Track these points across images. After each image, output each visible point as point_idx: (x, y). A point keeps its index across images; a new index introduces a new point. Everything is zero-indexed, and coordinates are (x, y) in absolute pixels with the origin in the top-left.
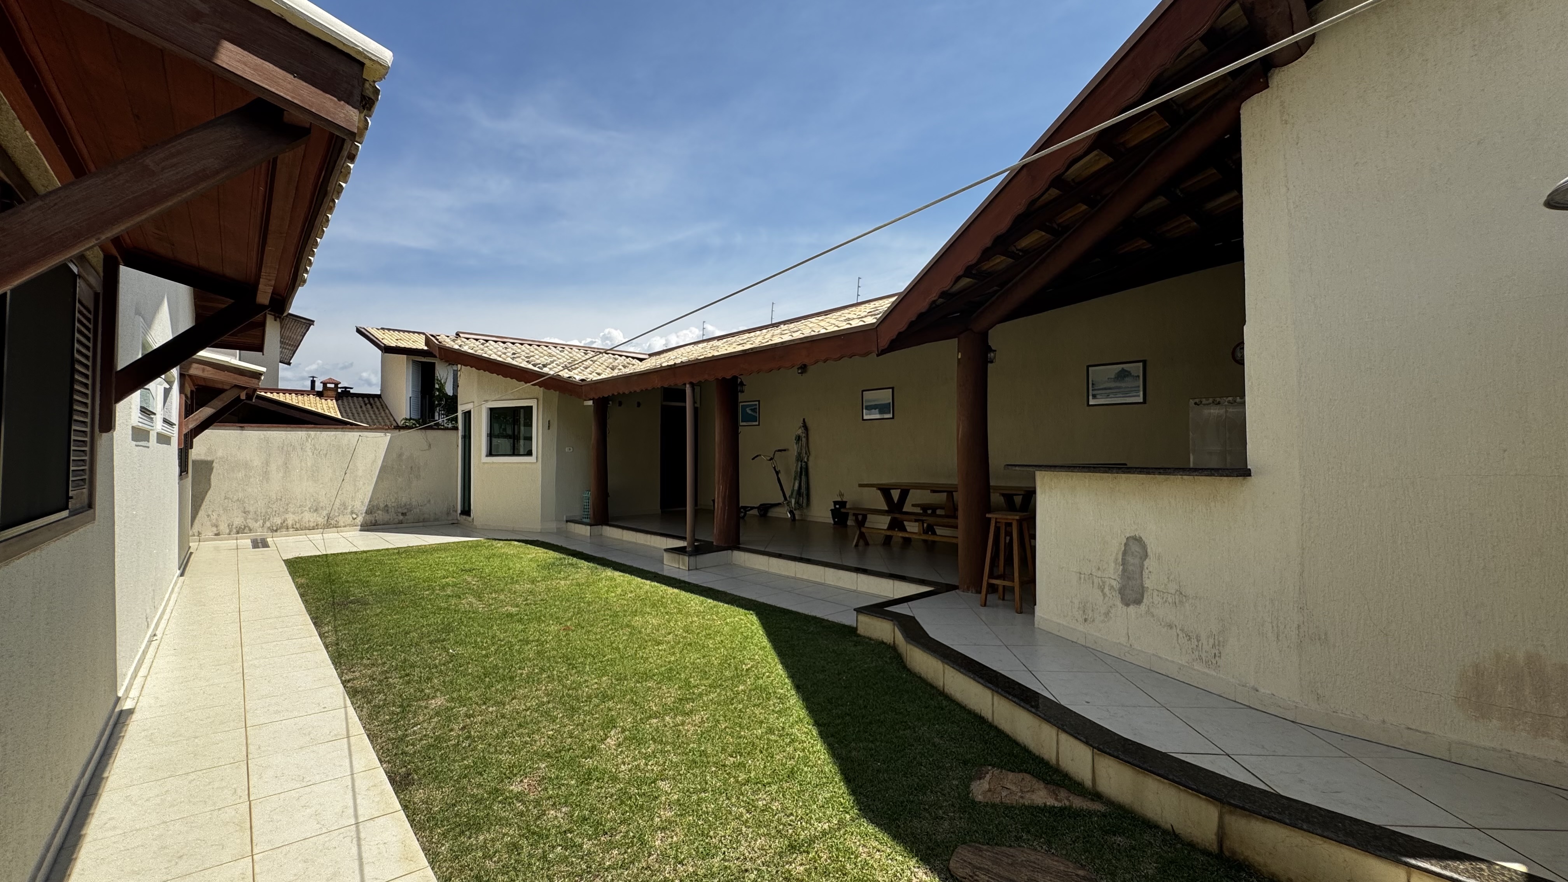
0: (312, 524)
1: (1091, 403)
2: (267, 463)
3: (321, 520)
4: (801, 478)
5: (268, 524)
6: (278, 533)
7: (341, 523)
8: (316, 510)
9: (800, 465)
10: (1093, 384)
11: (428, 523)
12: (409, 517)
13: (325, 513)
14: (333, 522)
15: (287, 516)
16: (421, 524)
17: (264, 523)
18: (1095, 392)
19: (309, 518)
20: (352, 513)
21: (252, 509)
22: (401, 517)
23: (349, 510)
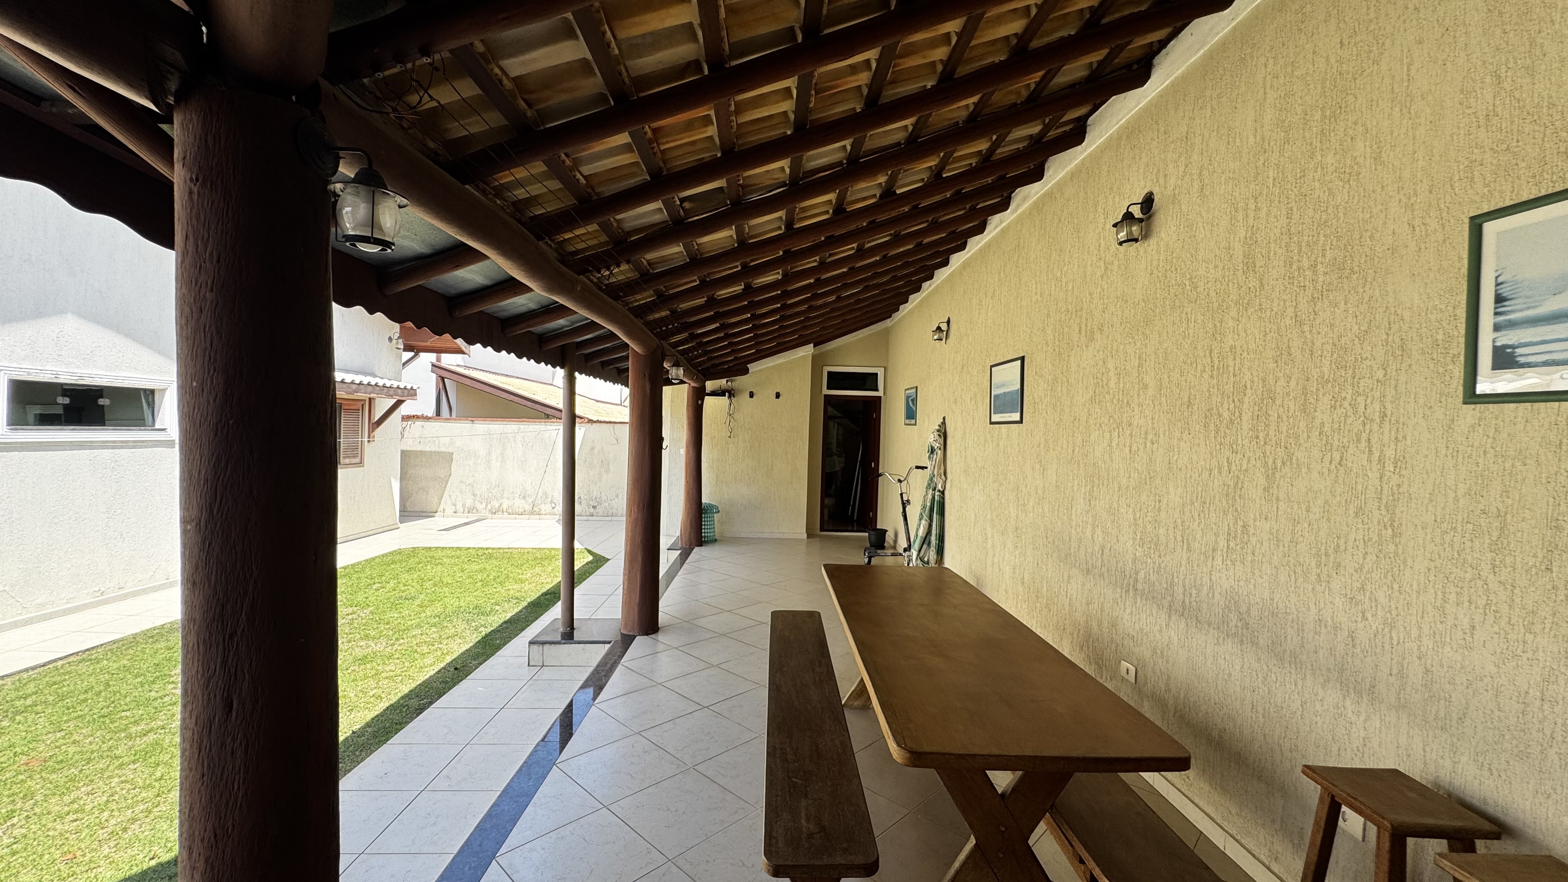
0: (521, 510)
1: (1482, 388)
2: (489, 453)
3: (528, 507)
4: (931, 518)
5: (489, 507)
6: (496, 516)
7: (543, 512)
8: (524, 497)
9: (930, 497)
10: (1500, 299)
11: (616, 518)
12: (600, 510)
13: (530, 500)
14: (536, 509)
15: (503, 501)
16: (610, 518)
17: (487, 505)
18: (1507, 338)
19: (520, 504)
20: (552, 502)
21: (478, 493)
22: (592, 510)
23: (549, 500)
